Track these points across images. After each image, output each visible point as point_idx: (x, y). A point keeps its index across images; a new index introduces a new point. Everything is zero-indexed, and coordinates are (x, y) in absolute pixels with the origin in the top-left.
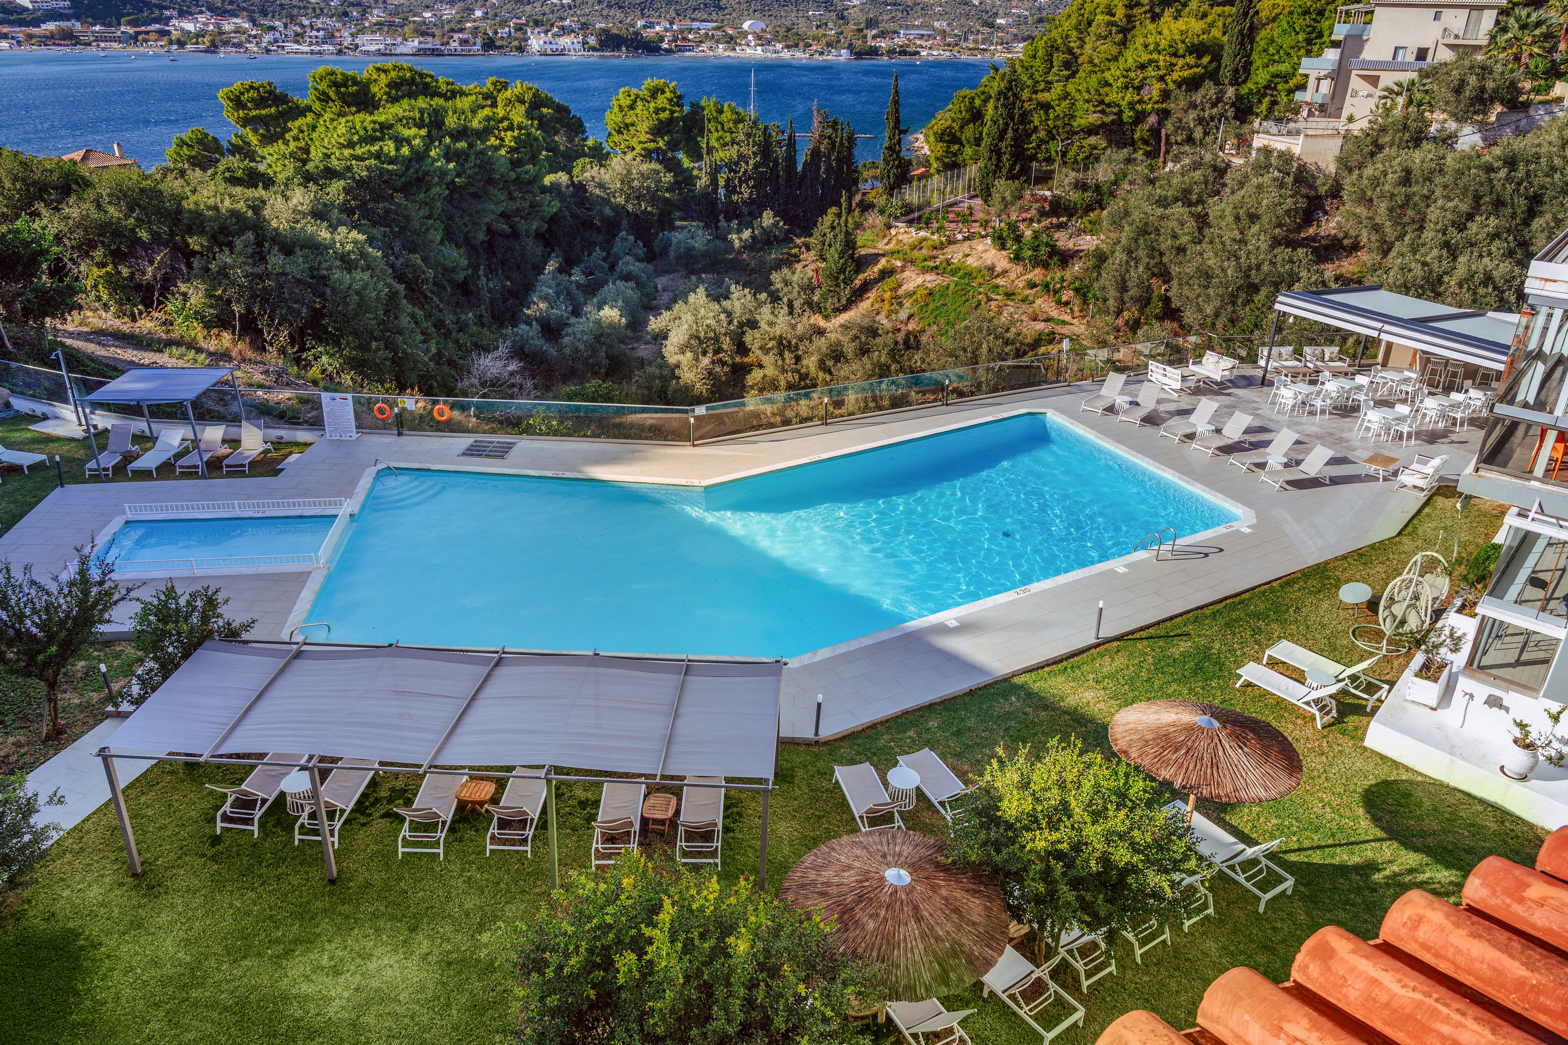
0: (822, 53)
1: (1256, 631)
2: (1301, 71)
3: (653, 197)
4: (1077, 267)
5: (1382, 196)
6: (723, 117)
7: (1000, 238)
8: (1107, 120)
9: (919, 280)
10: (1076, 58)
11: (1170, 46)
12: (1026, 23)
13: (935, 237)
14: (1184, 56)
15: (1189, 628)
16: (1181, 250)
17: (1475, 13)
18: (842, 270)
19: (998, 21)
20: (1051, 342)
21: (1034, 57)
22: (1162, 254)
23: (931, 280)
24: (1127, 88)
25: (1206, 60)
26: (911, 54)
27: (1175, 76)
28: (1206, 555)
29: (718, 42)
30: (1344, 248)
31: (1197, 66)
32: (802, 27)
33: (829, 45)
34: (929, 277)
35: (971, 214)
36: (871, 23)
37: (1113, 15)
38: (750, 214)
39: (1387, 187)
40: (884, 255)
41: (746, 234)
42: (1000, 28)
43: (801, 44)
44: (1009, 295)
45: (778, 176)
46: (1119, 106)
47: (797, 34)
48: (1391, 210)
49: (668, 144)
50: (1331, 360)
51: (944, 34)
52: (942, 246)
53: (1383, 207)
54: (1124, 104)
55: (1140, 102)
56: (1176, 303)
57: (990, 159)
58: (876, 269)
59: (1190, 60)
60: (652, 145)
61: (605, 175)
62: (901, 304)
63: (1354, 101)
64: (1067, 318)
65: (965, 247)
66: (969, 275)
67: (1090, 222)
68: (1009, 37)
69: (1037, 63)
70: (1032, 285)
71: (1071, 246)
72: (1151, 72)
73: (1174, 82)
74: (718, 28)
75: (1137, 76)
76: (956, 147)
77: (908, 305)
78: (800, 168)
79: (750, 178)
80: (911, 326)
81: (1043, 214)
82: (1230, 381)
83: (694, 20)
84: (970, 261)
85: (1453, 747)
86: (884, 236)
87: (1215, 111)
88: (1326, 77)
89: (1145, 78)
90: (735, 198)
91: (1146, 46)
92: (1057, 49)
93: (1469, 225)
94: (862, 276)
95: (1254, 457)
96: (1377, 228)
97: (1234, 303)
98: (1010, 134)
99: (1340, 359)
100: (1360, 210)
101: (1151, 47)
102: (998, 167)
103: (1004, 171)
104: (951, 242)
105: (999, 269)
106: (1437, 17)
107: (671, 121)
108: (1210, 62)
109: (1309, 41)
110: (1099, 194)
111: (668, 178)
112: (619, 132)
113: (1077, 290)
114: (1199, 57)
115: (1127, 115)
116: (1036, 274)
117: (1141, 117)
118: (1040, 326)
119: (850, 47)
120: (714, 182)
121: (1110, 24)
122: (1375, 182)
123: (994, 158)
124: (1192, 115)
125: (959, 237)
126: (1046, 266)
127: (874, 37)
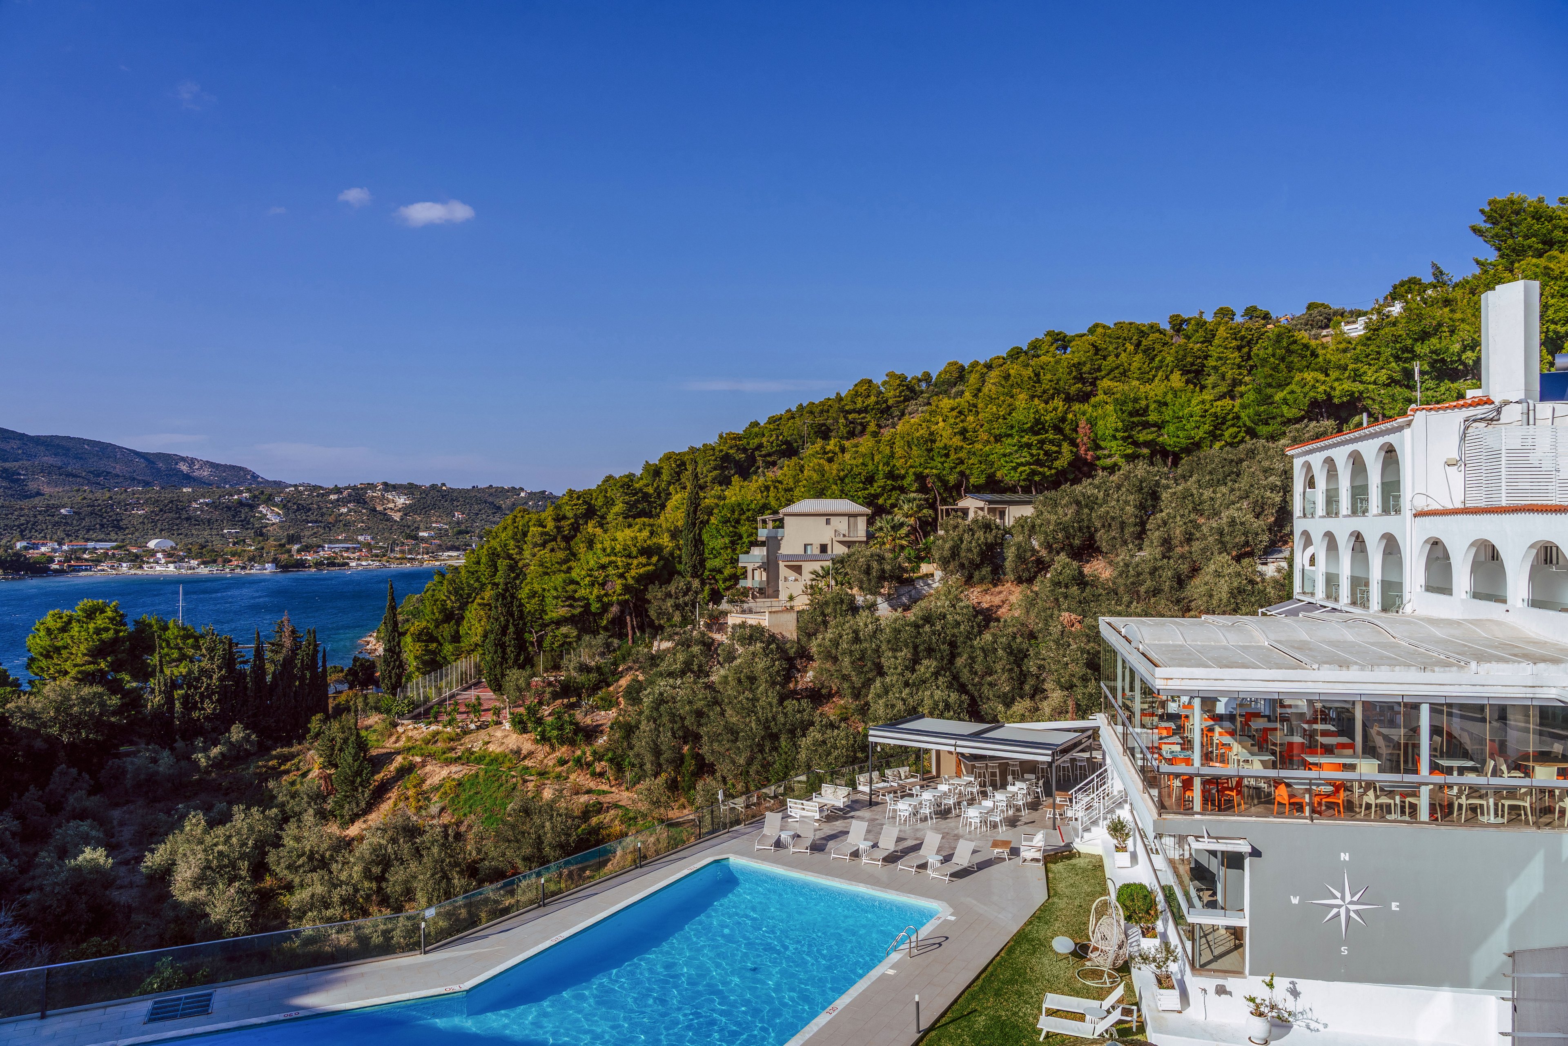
0: (243, 568)
1: (1020, 994)
2: (740, 565)
3: (98, 723)
4: (602, 740)
5: (843, 653)
6: (169, 634)
7: (521, 722)
8: (577, 611)
9: (444, 773)
10: (516, 563)
11: (625, 550)
12: (447, 535)
13: (449, 729)
14: (636, 557)
15: (973, 1005)
16: (699, 714)
17: (852, 519)
18: (358, 773)
19: (421, 534)
20: (599, 812)
21: (478, 563)
22: (683, 719)
23: (457, 771)
24: (593, 585)
25: (655, 559)
26: (339, 565)
27: (633, 573)
28: (940, 945)
29: (120, 560)
30: (823, 696)
31: (649, 565)
32: (218, 544)
33: (252, 559)
34: (454, 768)
35: (480, 704)
36: (292, 539)
37: (545, 527)
38: (214, 730)
39: (845, 646)
40: (398, 753)
41: (215, 751)
42: (423, 539)
43: (220, 560)
44: (542, 774)
45: (246, 688)
46: (588, 599)
47: (213, 551)
48: (852, 663)
49: (111, 665)
50: (906, 778)
51: (368, 546)
52: (458, 738)
53: (847, 660)
54: (592, 597)
55: (606, 595)
56: (709, 758)
57: (496, 652)
58: (393, 767)
59: (642, 559)
60: (91, 667)
61: (37, 704)
62: (428, 799)
63: (788, 584)
64: (605, 788)
65: (483, 735)
66: (496, 760)
67: (602, 699)
68: (433, 547)
69: (482, 567)
70: (562, 762)
71: (589, 722)
72: (611, 571)
73: (633, 578)
74: (118, 548)
75: (600, 575)
76: (435, 645)
77: (435, 799)
78: (269, 678)
79: (213, 693)
80: (446, 819)
81: (555, 696)
82: (847, 806)
83: (87, 540)
84: (491, 748)
85: (1212, 1035)
86: (391, 735)
87: (687, 598)
88: (760, 568)
89: (607, 576)
90: (195, 715)
91: (604, 550)
92: (498, 556)
93: (917, 667)
94: (378, 777)
95: (913, 859)
96: (845, 678)
97: (761, 751)
98: (511, 629)
99: (912, 776)
100: (828, 665)
101: (608, 551)
102: (504, 659)
103: (510, 662)
104: (466, 732)
105: (524, 752)
106: (828, 522)
107: (116, 641)
108: (658, 561)
109: (733, 543)
110: (601, 674)
111: (115, 701)
112: (48, 656)
113: (611, 760)
114: (649, 557)
115: (595, 607)
116: (563, 751)
117: (605, 608)
118: (584, 799)
119: (275, 561)
120: (170, 700)
121: (542, 534)
122: (836, 643)
123: (499, 651)
124: (670, 603)
125: (472, 726)
126: (572, 743)
127: (299, 551)
